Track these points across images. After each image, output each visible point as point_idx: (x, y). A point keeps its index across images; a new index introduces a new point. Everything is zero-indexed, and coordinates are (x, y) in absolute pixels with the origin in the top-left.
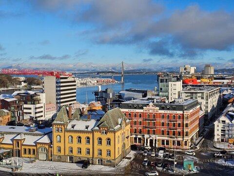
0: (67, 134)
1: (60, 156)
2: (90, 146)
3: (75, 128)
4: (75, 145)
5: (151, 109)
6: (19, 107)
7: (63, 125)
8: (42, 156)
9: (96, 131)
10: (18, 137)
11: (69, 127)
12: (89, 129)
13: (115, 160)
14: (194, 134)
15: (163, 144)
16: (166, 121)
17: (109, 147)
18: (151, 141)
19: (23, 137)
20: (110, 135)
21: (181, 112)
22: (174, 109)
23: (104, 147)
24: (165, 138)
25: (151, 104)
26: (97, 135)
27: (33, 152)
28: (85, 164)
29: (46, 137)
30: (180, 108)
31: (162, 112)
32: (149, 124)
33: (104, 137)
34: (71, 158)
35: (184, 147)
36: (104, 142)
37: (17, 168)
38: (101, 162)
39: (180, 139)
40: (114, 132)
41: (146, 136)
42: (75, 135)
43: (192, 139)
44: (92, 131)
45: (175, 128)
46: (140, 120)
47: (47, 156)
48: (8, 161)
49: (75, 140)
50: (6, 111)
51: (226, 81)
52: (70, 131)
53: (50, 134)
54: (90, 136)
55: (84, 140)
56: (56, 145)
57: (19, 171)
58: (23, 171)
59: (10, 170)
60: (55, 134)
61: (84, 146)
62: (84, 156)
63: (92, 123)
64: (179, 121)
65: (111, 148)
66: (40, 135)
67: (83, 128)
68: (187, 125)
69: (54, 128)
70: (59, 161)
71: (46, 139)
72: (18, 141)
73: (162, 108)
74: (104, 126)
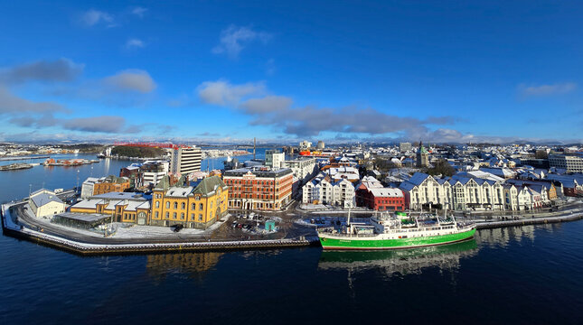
0: (166, 200)
1: (157, 221)
2: (185, 211)
3: (173, 195)
4: (172, 211)
5: (250, 176)
6: (139, 176)
7: (163, 192)
8: (141, 221)
9: (191, 197)
10: (122, 203)
11: (168, 194)
12: (185, 195)
13: (206, 223)
14: (286, 197)
15: (258, 206)
16: (261, 186)
17: (201, 212)
18: (249, 204)
19: (127, 202)
20: (203, 201)
21: (273, 179)
22: (268, 176)
23: (197, 212)
24: (260, 202)
25: (249, 172)
26: (191, 200)
27: (134, 217)
28: (177, 227)
29: (147, 203)
30: (273, 175)
31: (258, 179)
32: (247, 189)
33: (198, 203)
34: (167, 222)
35: (275, 209)
36: (197, 206)
37: (109, 234)
38: (194, 226)
39: (272, 202)
40: (207, 198)
41: (244, 200)
42: (172, 201)
43: (283, 202)
44: (188, 197)
45: (268, 192)
46: (240, 186)
47: (146, 221)
48: (103, 227)
49: (172, 205)
50: (126, 178)
51: (331, 154)
52: (168, 197)
53: (150, 200)
54: (186, 201)
55: (180, 206)
56: (154, 210)
57: (111, 236)
58: (114, 237)
59: (103, 236)
60: (154, 200)
61: (180, 210)
62: (179, 220)
63: (189, 190)
64: (272, 187)
65: (203, 212)
66: (142, 201)
67: (180, 195)
68: (277, 190)
69: (154, 195)
70: (156, 225)
71: (146, 205)
72: (120, 207)
73: (259, 176)
74: (199, 193)
